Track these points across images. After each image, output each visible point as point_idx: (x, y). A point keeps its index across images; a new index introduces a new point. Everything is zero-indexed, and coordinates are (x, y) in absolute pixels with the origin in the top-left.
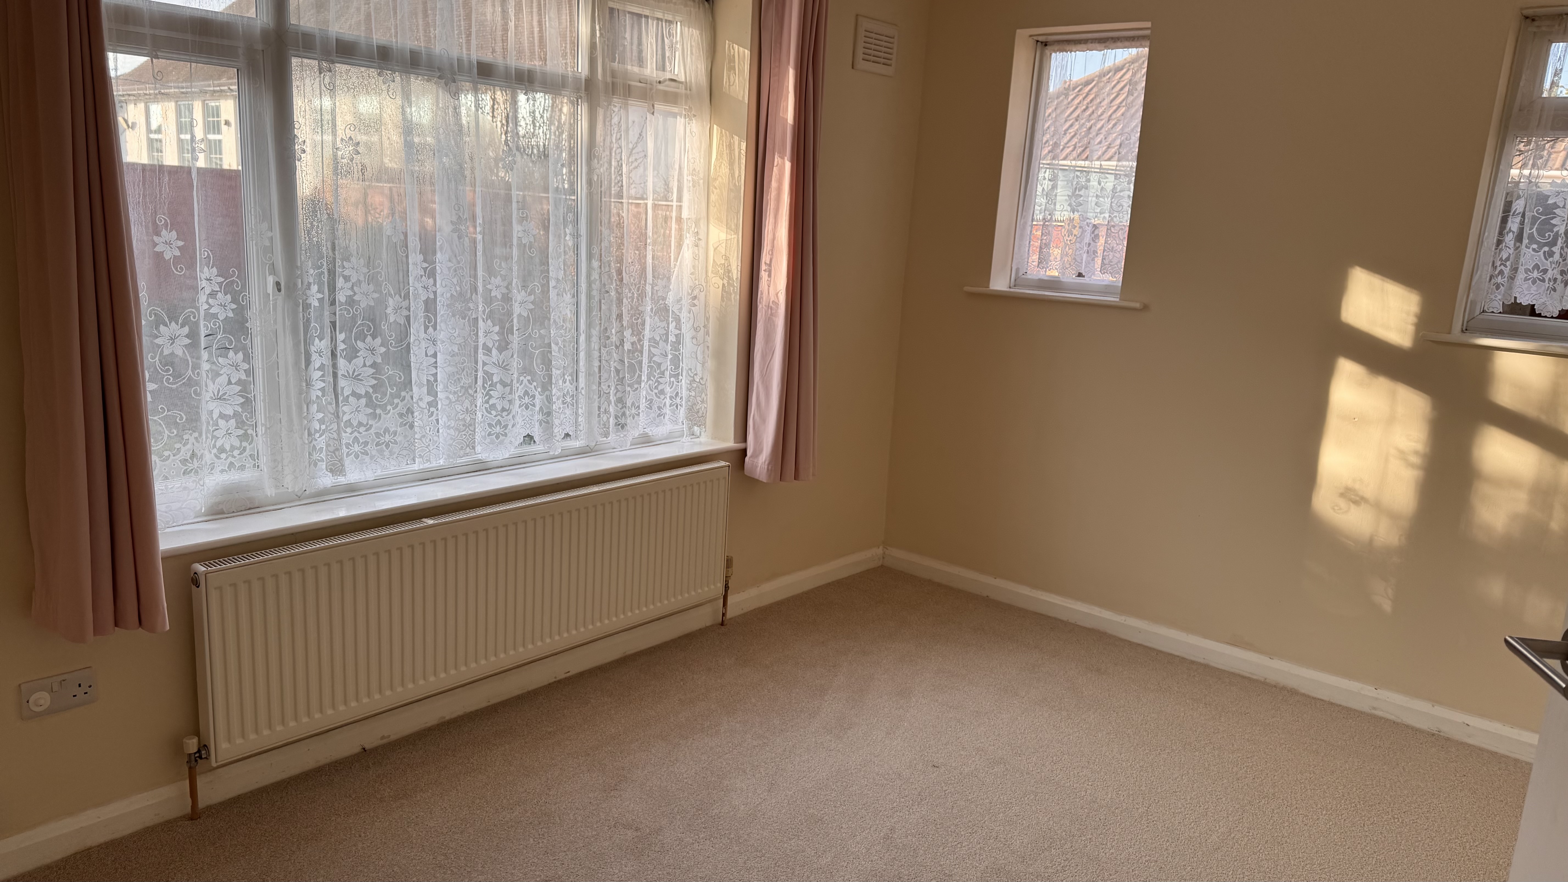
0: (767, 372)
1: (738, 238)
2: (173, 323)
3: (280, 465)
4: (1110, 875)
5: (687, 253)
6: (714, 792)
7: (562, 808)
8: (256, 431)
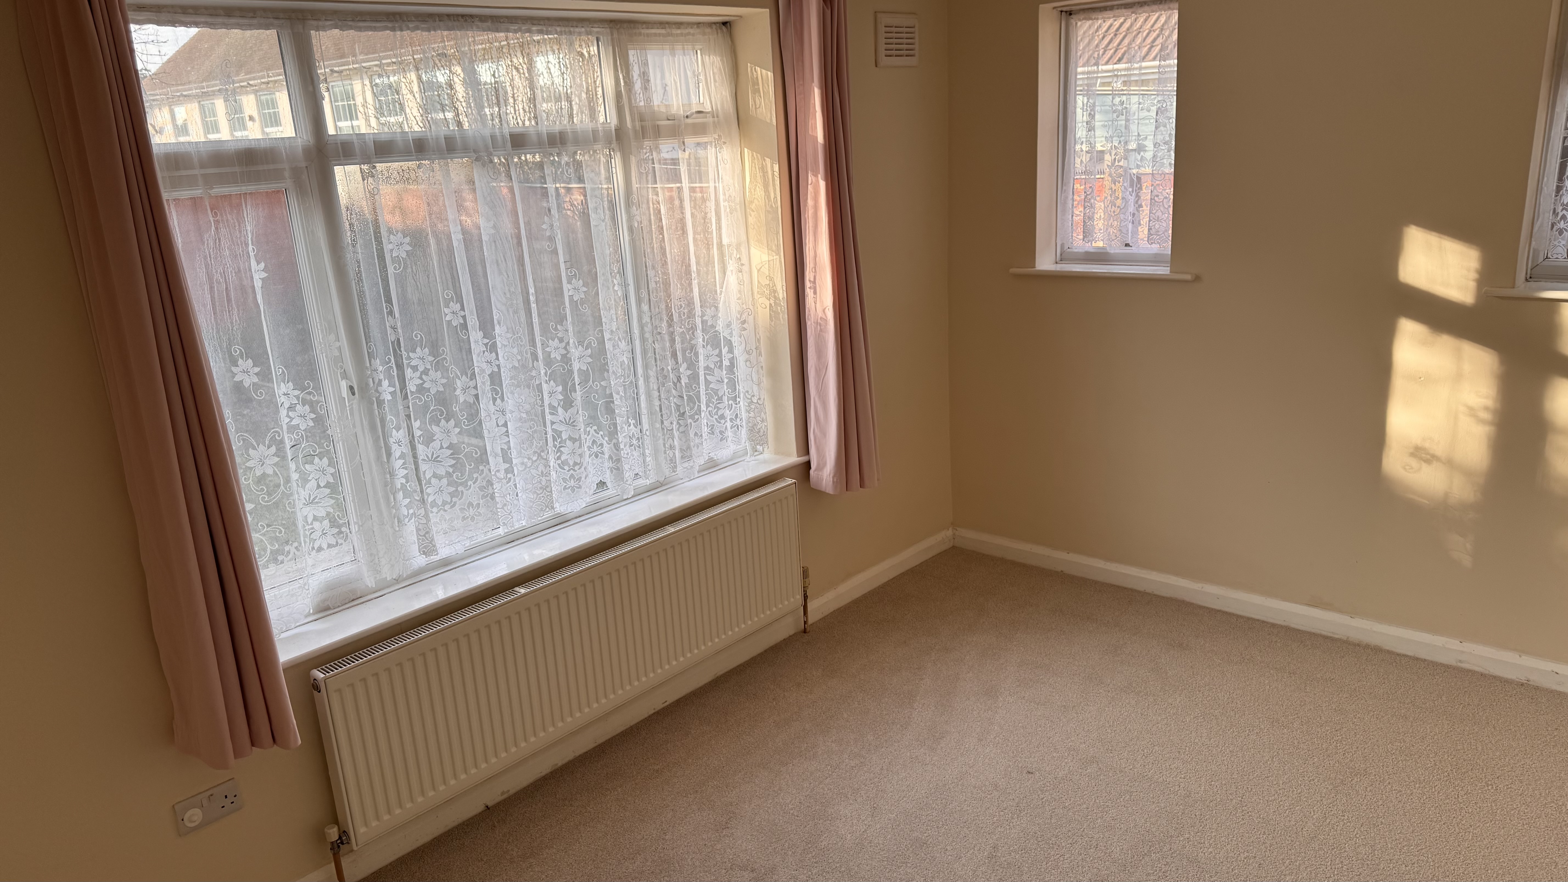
0: (823, 388)
1: (780, 258)
2: (261, 445)
3: (376, 558)
4: (1211, 876)
5: (732, 279)
6: (820, 822)
7: (679, 853)
8: (349, 529)
